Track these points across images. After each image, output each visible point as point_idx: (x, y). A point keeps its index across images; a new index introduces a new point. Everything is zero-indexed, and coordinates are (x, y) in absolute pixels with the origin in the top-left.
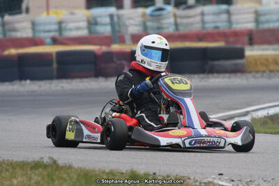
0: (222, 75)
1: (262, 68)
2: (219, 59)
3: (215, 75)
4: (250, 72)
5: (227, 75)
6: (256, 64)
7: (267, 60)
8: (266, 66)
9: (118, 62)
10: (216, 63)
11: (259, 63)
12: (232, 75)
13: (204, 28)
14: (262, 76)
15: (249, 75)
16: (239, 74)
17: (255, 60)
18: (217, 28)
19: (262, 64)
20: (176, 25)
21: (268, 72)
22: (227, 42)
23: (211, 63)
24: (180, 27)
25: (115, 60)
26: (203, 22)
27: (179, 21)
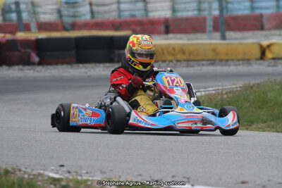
1: (170, 58)
4: (157, 61)
6: (163, 53)
7: (174, 49)
8: (173, 55)
9: (23, 50)
11: (165, 52)
13: (120, 16)
14: (168, 66)
17: (162, 49)
18: (133, 16)
19: (169, 53)
20: (92, 13)
21: (174, 62)
22: (134, 31)
24: (96, 16)
25: (19, 48)
26: (119, 11)
27: (95, 8)
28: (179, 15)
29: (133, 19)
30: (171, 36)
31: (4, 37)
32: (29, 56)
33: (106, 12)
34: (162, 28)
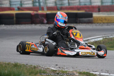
0: (83, 24)
1: (100, 22)
2: (82, 18)
3: (81, 24)
4: (95, 23)
5: (85, 24)
6: (97, 20)
7: (102, 18)
8: (102, 21)
9: (41, 18)
10: (81, 19)
11: (98, 19)
12: (87, 24)
13: (80, 5)
14: (99, 25)
15: (94, 24)
16: (90, 24)
17: (97, 18)
18: (85, 5)
19: (100, 20)
21: (102, 23)
22: (86, 11)
23: (79, 19)
24: (70, 4)
25: (39, 17)
26: (80, 2)
27: (70, 1)
28: (104, 4)
29: (85, 6)
30: (100, 13)
31: (33, 13)
32: (43, 20)
33: (74, 3)
34: (97, 9)
